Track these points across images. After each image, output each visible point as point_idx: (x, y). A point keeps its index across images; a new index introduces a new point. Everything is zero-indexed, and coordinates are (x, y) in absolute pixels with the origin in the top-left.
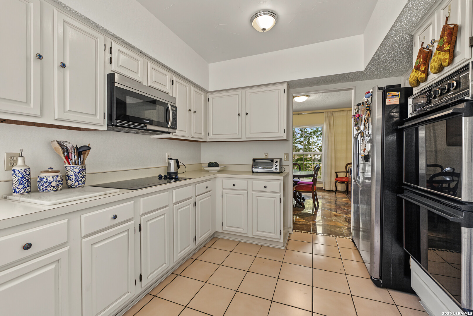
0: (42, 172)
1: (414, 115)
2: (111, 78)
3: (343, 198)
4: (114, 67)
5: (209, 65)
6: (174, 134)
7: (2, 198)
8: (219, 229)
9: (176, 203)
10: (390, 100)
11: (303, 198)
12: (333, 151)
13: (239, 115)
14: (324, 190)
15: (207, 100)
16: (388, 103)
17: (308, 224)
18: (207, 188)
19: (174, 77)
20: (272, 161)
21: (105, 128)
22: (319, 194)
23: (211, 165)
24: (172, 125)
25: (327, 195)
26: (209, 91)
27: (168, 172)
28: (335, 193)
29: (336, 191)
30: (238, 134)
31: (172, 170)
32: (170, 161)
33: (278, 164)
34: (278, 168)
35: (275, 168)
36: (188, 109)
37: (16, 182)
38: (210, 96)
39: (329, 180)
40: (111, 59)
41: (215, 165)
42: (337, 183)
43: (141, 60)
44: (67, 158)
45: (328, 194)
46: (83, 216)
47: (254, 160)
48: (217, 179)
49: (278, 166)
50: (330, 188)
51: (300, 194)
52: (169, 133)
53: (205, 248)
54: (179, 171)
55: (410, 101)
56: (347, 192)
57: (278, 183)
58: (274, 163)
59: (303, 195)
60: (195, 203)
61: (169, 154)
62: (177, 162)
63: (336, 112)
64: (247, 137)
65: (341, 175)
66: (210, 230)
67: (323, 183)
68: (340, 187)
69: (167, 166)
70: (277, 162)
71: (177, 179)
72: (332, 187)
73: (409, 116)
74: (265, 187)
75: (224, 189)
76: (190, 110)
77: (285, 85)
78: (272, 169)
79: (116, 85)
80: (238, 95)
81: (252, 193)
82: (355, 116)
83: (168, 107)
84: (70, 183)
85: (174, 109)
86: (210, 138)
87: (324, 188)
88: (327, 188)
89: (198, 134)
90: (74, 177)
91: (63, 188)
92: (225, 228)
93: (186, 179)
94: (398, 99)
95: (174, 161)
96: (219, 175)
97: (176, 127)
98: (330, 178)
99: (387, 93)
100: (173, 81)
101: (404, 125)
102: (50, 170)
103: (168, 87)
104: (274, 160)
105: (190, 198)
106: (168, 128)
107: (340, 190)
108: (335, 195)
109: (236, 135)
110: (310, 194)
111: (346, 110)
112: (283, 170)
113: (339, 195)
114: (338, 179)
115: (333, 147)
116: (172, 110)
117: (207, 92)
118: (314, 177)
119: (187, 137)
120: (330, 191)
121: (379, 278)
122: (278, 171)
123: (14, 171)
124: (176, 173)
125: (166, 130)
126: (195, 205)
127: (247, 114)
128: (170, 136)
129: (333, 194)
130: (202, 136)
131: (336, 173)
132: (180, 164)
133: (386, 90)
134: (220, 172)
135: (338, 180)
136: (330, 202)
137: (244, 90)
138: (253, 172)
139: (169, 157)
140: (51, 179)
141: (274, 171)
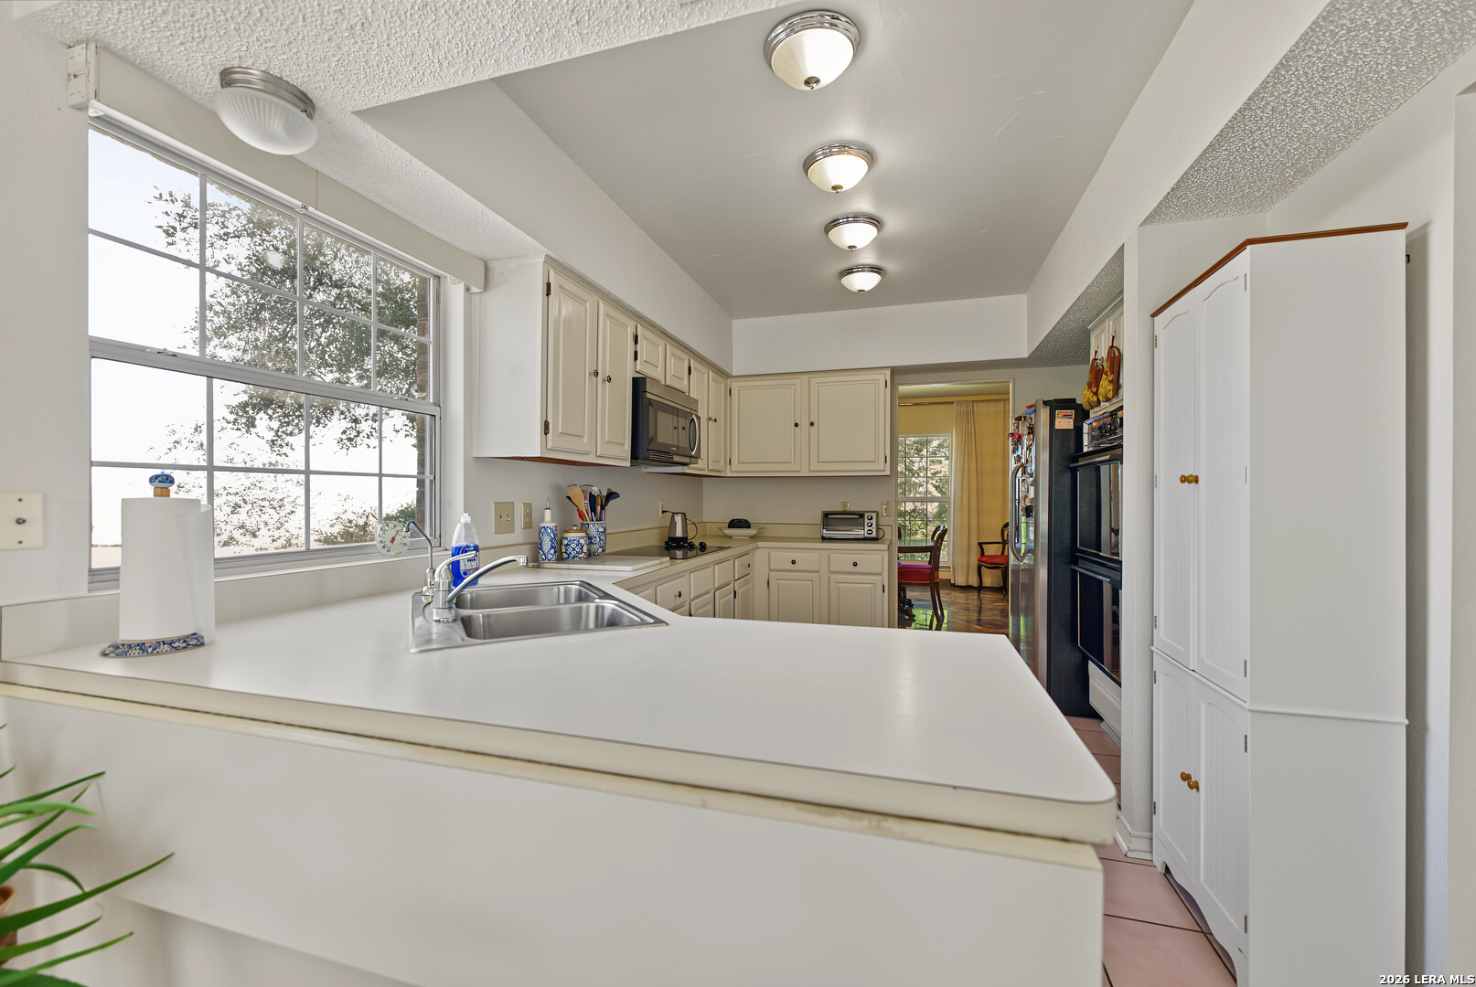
0: (566, 531)
1: (1091, 449)
2: (639, 384)
3: (994, 602)
4: (639, 366)
5: (734, 321)
6: (693, 466)
10: (1060, 422)
11: (910, 600)
12: (974, 494)
13: (796, 425)
14: (954, 586)
15: (728, 393)
16: (1058, 426)
18: (749, 566)
19: (691, 360)
20: (862, 516)
21: (628, 464)
22: (945, 595)
23: (736, 524)
24: (697, 450)
25: (960, 597)
26: (734, 374)
27: (669, 538)
28: (979, 592)
29: (980, 588)
30: (792, 462)
31: (679, 533)
32: (675, 517)
33: (874, 521)
34: (874, 531)
35: (869, 530)
38: (737, 385)
39: (965, 563)
40: (636, 353)
41: (744, 524)
42: (983, 568)
43: (661, 344)
45: (962, 595)
46: (658, 588)
47: (826, 515)
48: (759, 551)
49: (874, 526)
50: (967, 581)
52: (685, 465)
54: (691, 535)
55: (1086, 428)
56: (1002, 589)
57: (875, 557)
58: (867, 521)
60: (735, 592)
61: (662, 503)
62: (685, 517)
63: (980, 404)
64: (812, 469)
65: (992, 550)
67: (953, 570)
68: (990, 578)
69: (669, 526)
70: (871, 518)
72: (970, 578)
73: (1085, 450)
74: (855, 564)
75: (771, 570)
77: (890, 373)
79: (641, 394)
80: (793, 387)
81: (829, 578)
82: (1012, 434)
83: (692, 420)
84: (595, 548)
86: (734, 470)
87: (952, 582)
88: (961, 581)
89: (717, 463)
91: (591, 556)
94: (1072, 421)
95: (682, 516)
96: (758, 544)
97: (699, 455)
98: (966, 558)
99: (1056, 410)
100: (690, 367)
101: (1078, 462)
102: (574, 528)
103: (684, 382)
104: (866, 515)
106: (691, 457)
107: (990, 585)
108: (979, 595)
109: (788, 465)
110: (927, 595)
111: (1002, 400)
112: (881, 535)
113: (986, 596)
114: (984, 559)
115: (974, 483)
116: (697, 424)
117: (728, 376)
118: (934, 551)
119: (703, 470)
120: (967, 588)
122: (874, 535)
124: (684, 539)
125: (686, 460)
126: (736, 597)
127: (812, 424)
128: (686, 470)
129: (973, 596)
131: (980, 544)
133: (1056, 405)
135: (985, 562)
136: (968, 609)
137: (805, 377)
138: (824, 539)
139: (663, 512)
140: (582, 541)
141: (867, 535)
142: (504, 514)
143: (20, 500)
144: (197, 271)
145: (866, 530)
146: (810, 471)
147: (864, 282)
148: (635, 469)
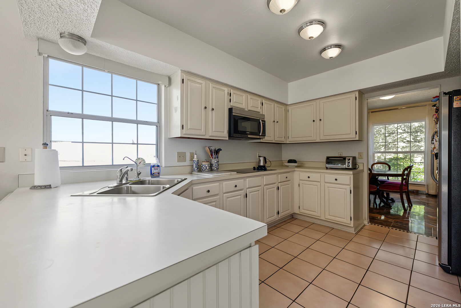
0: (203, 162)
2: (230, 110)
4: (232, 104)
5: (289, 84)
6: (263, 139)
7: (189, 173)
8: (297, 211)
9: (266, 185)
10: (457, 103)
13: (314, 121)
15: (287, 111)
16: (455, 106)
17: (390, 221)
18: (287, 178)
19: (263, 100)
20: (345, 159)
21: (227, 139)
23: (290, 161)
24: (262, 133)
26: (289, 104)
27: (259, 166)
30: (313, 136)
31: (262, 164)
32: (260, 158)
33: (351, 161)
34: (351, 165)
35: (348, 165)
36: (272, 120)
37: (195, 166)
38: (290, 108)
40: (230, 99)
41: (294, 161)
43: (244, 95)
44: (212, 155)
46: (224, 183)
47: (328, 158)
48: (295, 173)
49: (351, 163)
51: (388, 195)
52: (260, 139)
53: (285, 223)
54: (266, 165)
57: (348, 177)
58: (347, 161)
59: (392, 196)
60: (278, 187)
61: (259, 153)
62: (265, 158)
66: (289, 210)
67: (426, 186)
69: (258, 161)
70: (349, 160)
71: (265, 170)
75: (300, 180)
76: (274, 121)
77: (357, 93)
78: (345, 166)
79: (233, 114)
80: (312, 105)
81: (325, 185)
83: (260, 122)
84: (213, 168)
85: (264, 122)
86: (289, 140)
89: (281, 138)
90: (215, 165)
91: (210, 171)
92: (302, 211)
93: (271, 170)
95: (263, 158)
96: (296, 169)
97: (265, 135)
99: (455, 97)
100: (262, 103)
102: (206, 161)
103: (259, 108)
104: (347, 158)
105: (275, 183)
106: (260, 136)
109: (311, 137)
112: (357, 167)
116: (262, 123)
117: (286, 105)
119: (272, 141)
121: (447, 264)
122: (351, 167)
123: (194, 161)
124: (264, 166)
125: (258, 137)
126: (278, 189)
127: (320, 120)
128: (261, 141)
130: (283, 139)
132: (267, 160)
133: (454, 94)
134: (297, 167)
137: (318, 101)
138: (327, 168)
139: (259, 156)
140: (207, 165)
141: (347, 167)
142: (181, 157)
143: (25, 150)
144: (81, 92)
145: (346, 165)
146: (321, 140)
147: (333, 53)
148: (230, 140)
